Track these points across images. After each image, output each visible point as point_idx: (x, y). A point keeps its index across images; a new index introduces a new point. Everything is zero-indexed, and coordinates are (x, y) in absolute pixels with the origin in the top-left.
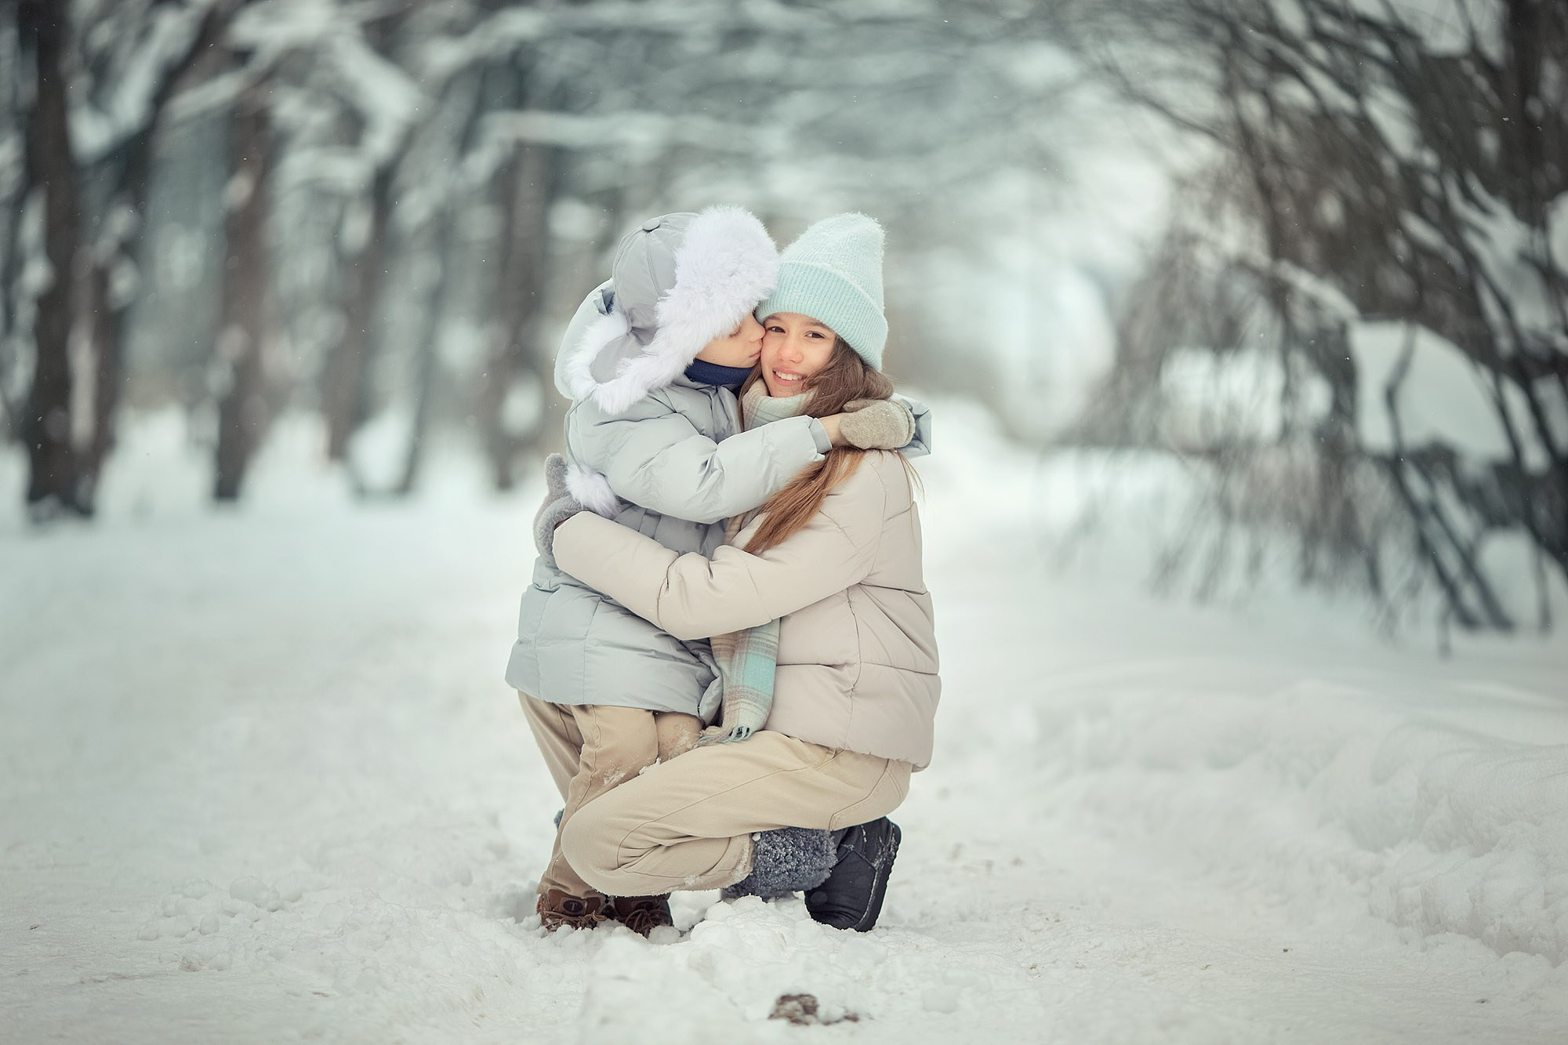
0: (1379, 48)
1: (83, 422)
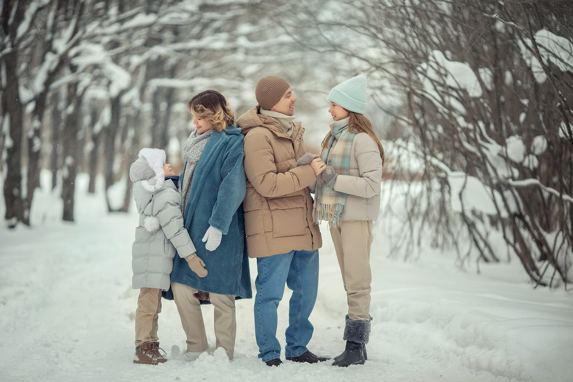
0: (455, 94)
1: (24, 193)
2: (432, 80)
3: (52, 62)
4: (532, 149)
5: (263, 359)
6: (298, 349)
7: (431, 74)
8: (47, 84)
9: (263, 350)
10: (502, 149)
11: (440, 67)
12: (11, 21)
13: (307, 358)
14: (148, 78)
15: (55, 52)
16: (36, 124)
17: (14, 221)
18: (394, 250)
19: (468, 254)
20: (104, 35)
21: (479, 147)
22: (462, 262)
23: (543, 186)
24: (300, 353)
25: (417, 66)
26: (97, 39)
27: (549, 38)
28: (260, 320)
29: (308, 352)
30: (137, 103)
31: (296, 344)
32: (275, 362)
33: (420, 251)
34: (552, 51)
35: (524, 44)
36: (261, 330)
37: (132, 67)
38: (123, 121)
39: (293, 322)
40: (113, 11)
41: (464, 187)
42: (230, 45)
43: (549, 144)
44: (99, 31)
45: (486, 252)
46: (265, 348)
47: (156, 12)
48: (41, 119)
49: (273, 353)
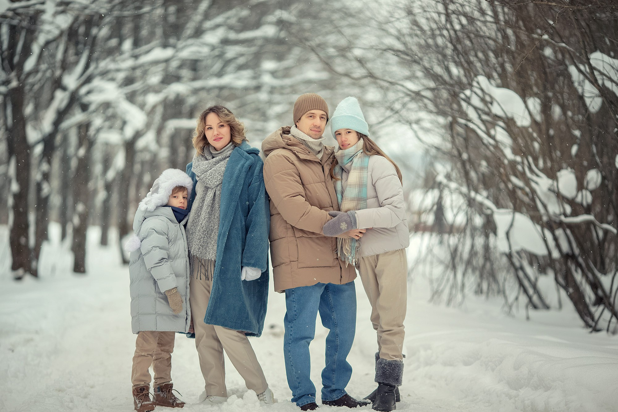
0: (502, 123)
1: (32, 241)
2: (476, 108)
3: (62, 100)
4: (585, 183)
5: (297, 404)
6: (336, 392)
7: (475, 101)
8: (57, 123)
9: (296, 394)
10: (553, 183)
11: (485, 93)
12: (16, 59)
13: (346, 402)
14: (165, 118)
15: (64, 89)
16: (45, 167)
17: (20, 272)
18: (436, 294)
19: (517, 299)
20: (118, 70)
21: (527, 181)
22: (510, 307)
23: (597, 223)
24: (338, 397)
25: (459, 93)
26: (110, 76)
27: (603, 61)
28: (291, 361)
29: (346, 395)
30: (153, 146)
31: (334, 387)
32: (311, 406)
33: (464, 297)
34: (608, 74)
35: (576, 68)
36: (293, 373)
37: (148, 107)
38: (137, 167)
39: (329, 363)
40: (127, 45)
41: (511, 225)
42: (254, 83)
43: (604, 178)
44: (112, 66)
45: (535, 298)
46: (299, 392)
47: (174, 47)
48: (49, 162)
49: (308, 396)
